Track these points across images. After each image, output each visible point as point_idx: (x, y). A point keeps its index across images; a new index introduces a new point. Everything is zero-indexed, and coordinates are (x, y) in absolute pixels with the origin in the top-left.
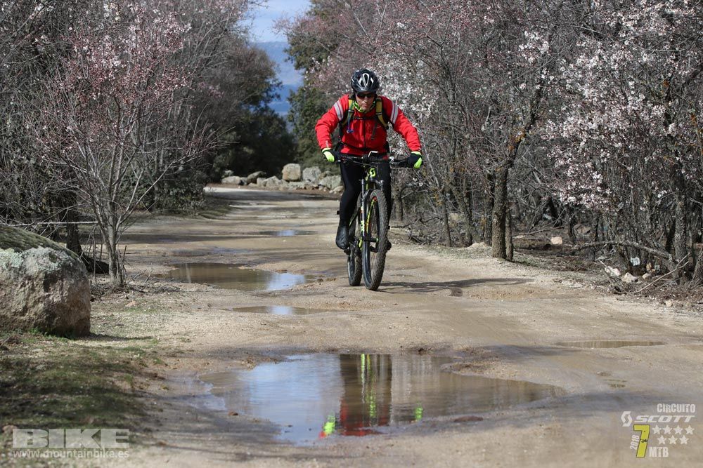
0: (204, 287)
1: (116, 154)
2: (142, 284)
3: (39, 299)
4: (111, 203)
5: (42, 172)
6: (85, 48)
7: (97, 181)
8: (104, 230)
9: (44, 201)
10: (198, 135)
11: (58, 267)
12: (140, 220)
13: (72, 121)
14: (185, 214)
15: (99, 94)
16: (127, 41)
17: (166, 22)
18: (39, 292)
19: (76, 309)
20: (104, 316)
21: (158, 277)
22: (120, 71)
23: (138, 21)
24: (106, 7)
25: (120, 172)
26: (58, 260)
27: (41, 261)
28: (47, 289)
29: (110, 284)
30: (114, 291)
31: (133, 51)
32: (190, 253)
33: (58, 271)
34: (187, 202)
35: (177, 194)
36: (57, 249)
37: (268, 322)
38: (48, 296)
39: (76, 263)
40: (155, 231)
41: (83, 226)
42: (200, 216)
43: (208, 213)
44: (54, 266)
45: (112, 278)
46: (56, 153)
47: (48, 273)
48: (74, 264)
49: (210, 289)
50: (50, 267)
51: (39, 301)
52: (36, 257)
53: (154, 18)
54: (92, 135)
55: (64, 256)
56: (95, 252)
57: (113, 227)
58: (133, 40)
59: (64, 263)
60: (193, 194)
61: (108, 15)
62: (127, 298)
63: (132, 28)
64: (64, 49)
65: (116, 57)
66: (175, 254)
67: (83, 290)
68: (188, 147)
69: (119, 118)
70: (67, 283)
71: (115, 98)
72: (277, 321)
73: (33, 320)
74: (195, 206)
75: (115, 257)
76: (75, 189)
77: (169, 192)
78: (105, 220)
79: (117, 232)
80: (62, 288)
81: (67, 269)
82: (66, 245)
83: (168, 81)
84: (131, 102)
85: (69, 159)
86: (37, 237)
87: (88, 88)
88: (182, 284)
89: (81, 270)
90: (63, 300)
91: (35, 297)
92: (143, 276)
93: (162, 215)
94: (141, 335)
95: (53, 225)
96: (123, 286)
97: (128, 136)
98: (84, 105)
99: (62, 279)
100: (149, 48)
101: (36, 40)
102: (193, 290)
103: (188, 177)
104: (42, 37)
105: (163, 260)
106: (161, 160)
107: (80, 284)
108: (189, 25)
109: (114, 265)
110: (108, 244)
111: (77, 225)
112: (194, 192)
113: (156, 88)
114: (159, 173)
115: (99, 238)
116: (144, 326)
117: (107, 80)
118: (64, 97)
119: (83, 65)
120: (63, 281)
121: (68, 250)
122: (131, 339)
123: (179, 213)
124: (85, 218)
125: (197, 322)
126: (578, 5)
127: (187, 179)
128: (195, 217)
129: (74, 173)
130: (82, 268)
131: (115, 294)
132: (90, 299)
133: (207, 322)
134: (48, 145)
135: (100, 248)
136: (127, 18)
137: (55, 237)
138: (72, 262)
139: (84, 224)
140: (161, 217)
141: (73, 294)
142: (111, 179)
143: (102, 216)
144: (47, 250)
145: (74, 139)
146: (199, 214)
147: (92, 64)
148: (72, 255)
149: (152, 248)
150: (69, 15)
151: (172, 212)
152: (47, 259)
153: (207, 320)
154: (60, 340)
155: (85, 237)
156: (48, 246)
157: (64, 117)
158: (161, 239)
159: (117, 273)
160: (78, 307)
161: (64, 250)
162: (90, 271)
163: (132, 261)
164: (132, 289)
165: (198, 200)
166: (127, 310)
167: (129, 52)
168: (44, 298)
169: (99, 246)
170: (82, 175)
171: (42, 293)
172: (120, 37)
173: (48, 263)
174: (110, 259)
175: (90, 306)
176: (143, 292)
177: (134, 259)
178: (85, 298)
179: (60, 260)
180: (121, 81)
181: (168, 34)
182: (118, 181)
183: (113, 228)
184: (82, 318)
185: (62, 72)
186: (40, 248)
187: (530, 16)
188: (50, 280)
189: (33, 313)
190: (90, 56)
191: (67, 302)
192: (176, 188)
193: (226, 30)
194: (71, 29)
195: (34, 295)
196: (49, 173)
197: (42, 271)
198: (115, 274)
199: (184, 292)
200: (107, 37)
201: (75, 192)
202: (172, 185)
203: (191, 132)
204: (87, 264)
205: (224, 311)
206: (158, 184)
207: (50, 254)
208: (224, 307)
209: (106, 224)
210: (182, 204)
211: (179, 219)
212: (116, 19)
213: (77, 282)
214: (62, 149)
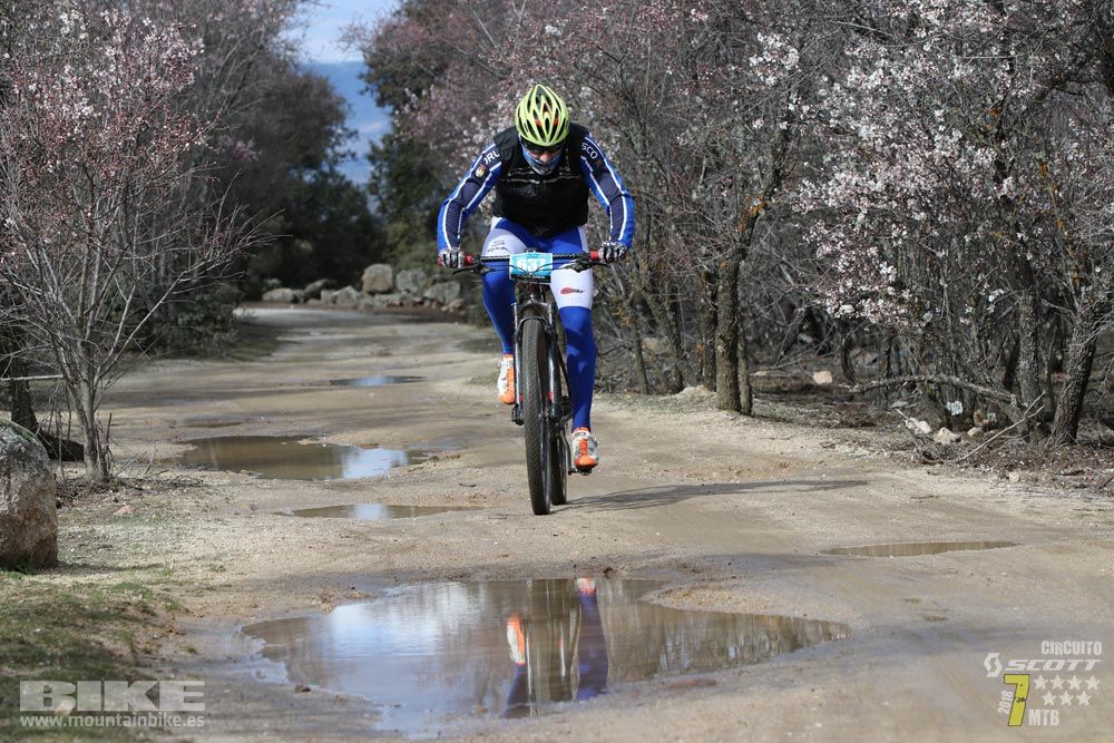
0: (243, 477)
1: (89, 260)
2: (140, 477)
4: (83, 344)
6: (32, 87)
7: (60, 308)
8: (73, 390)
10: (222, 230)
11: (2, 454)
12: (130, 368)
13: (13, 209)
14: (203, 355)
15: (58, 162)
16: (101, 74)
17: (164, 39)
19: (34, 523)
20: (79, 533)
21: (165, 463)
22: (93, 124)
23: (118, 39)
24: (64, 17)
25: (97, 292)
29: (87, 478)
30: (94, 490)
31: (111, 90)
32: (216, 419)
33: (2, 461)
34: (207, 335)
35: (189, 322)
37: (351, 532)
39: (30, 447)
40: (156, 384)
41: (36, 382)
42: (230, 358)
43: (240, 352)
45: (90, 469)
48: (27, 448)
49: (251, 479)
53: (145, 34)
54: (49, 232)
55: (9, 437)
56: (59, 425)
57: (88, 382)
58: (112, 70)
59: (12, 447)
60: (215, 321)
61: (67, 30)
62: (116, 501)
63: (110, 52)
65: (85, 100)
66: (191, 423)
67: (43, 491)
68: (208, 246)
69: (93, 201)
70: (17, 480)
71: (86, 169)
72: (367, 529)
74: (220, 342)
75: (93, 432)
76: (23, 322)
77: (176, 319)
78: (75, 372)
79: (95, 390)
80: (8, 489)
81: (15, 458)
82: (10, 414)
83: (173, 137)
84: (113, 174)
85: (11, 273)
87: (38, 156)
88: (204, 473)
89: (40, 458)
90: (11, 510)
92: (142, 461)
93: (168, 358)
94: (142, 562)
96: (108, 481)
97: (107, 231)
98: (33, 183)
99: (8, 474)
100: (138, 85)
102: (225, 481)
103: (207, 293)
105: (171, 433)
106: (162, 268)
107: (38, 482)
108: (201, 40)
109: (93, 447)
110: (81, 411)
111: (27, 381)
112: (219, 318)
113: (153, 150)
114: (159, 292)
115: (63, 402)
116: (147, 546)
117: (70, 140)
119: (29, 116)
120: (9, 477)
121: (17, 425)
122: (125, 569)
123: (194, 355)
124: (38, 371)
125: (235, 538)
127: (206, 297)
128: (221, 358)
129: (21, 296)
130: (41, 454)
131: (96, 496)
132: (54, 504)
133: (251, 536)
135: (67, 419)
136: (102, 33)
138: (23, 445)
139: (40, 380)
140: (163, 362)
141: (26, 499)
142: (83, 304)
143: (69, 365)
145: (19, 240)
147: (44, 112)
148: (24, 434)
149: (151, 415)
151: (183, 352)
153: (249, 532)
154: (9, 576)
155: (43, 400)
157: (2, 203)
158: (166, 398)
159: (98, 459)
160: (37, 519)
161: (10, 425)
162: (52, 457)
163: (119, 437)
164: (123, 484)
165: (225, 331)
166: (116, 520)
167: (107, 92)
169: (65, 415)
170: (34, 299)
172: (90, 67)
174: (86, 437)
175: (55, 516)
176: (141, 489)
177: (124, 433)
178: (50, 501)
179: (4, 442)
180: (95, 139)
181: (170, 59)
182: (94, 307)
183: (89, 384)
184: (45, 537)
187: (767, 8)
190: (41, 101)
191: (19, 512)
192: (188, 313)
193: (262, 47)
194: (7, 56)
198: (94, 460)
199: (207, 486)
201: (23, 327)
202: (181, 307)
203: (212, 221)
204: (47, 447)
205: (279, 517)
206: (158, 309)
208: (281, 510)
209: (77, 379)
210: (198, 339)
211: (194, 365)
212: (82, 37)
213: (33, 478)
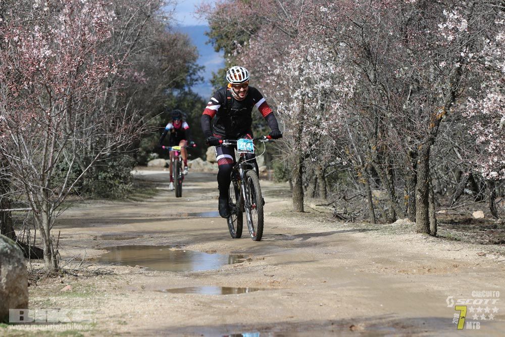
0: (136, 269)
1: (48, 141)
2: (76, 269)
4: (44, 190)
6: (16, 39)
7: (30, 168)
8: (38, 217)
10: (127, 123)
12: (71, 204)
13: (4, 110)
14: (114, 198)
15: (30, 83)
16: (56, 31)
17: (93, 11)
19: (15, 295)
20: (41, 301)
21: (91, 261)
22: (50, 60)
23: (66, 10)
25: (52, 160)
29: (45, 268)
30: (49, 276)
31: (62, 41)
32: (120, 235)
34: (115, 185)
35: (105, 178)
37: (201, 302)
39: (13, 250)
40: (88, 214)
41: (16, 212)
42: (129, 200)
43: (134, 196)
45: (47, 263)
48: (11, 251)
49: (141, 271)
53: (82, 8)
54: (24, 124)
56: (29, 237)
57: (47, 212)
58: (63, 29)
59: (2, 250)
60: (121, 178)
61: (37, 6)
62: (62, 282)
63: (62, 18)
65: (47, 47)
68: (118, 134)
69: (51, 106)
70: (5, 269)
71: (47, 87)
72: (210, 301)
74: (123, 190)
75: (49, 242)
76: (9, 177)
77: (98, 176)
78: (39, 206)
79: (50, 218)
81: (5, 256)
83: (98, 69)
84: (63, 90)
87: (19, 79)
88: (114, 267)
90: (1, 287)
92: (77, 259)
93: (92, 199)
96: (57, 271)
97: (58, 124)
98: (16, 95)
100: (78, 38)
102: (127, 271)
103: (115, 161)
105: (94, 243)
106: (89, 146)
107: (18, 271)
108: (113, 12)
109: (49, 251)
110: (42, 229)
111: (10, 211)
112: (122, 176)
113: (87, 76)
114: (87, 160)
115: (32, 223)
117: (38, 70)
119: (14, 56)
120: (1, 268)
121: (5, 237)
123: (108, 197)
124: (16, 206)
125: (132, 305)
127: (115, 164)
128: (123, 200)
129: (8, 162)
130: (20, 255)
131: (50, 279)
132: (27, 285)
133: (142, 304)
135: (34, 234)
136: (57, 7)
138: (9, 249)
139: (18, 211)
140: (89, 201)
141: (10, 280)
142: (44, 166)
143: (35, 202)
145: (7, 128)
146: (127, 197)
147: (22, 54)
148: (10, 242)
149: (83, 232)
151: (101, 195)
153: (141, 302)
155: (19, 223)
158: (91, 222)
159: (52, 258)
160: (16, 293)
161: (1, 237)
162: (26, 256)
163: (64, 245)
164: (66, 273)
165: (126, 184)
166: (62, 294)
167: (59, 42)
169: (32, 232)
170: (15, 163)
172: (50, 27)
174: (45, 245)
175: (27, 290)
176: (77, 276)
177: (67, 243)
178: (23, 283)
180: (52, 70)
181: (97, 23)
182: (51, 169)
183: (47, 214)
184: (20, 303)
190: (21, 47)
191: (6, 288)
192: (104, 172)
193: (149, 16)
194: (1, 20)
198: (50, 259)
199: (116, 274)
201: (8, 179)
202: (100, 169)
203: (121, 119)
204: (22, 250)
205: (158, 293)
206: (88, 171)
208: (159, 288)
209: (40, 210)
210: (111, 188)
211: (108, 203)
212: (45, 9)
213: (15, 268)
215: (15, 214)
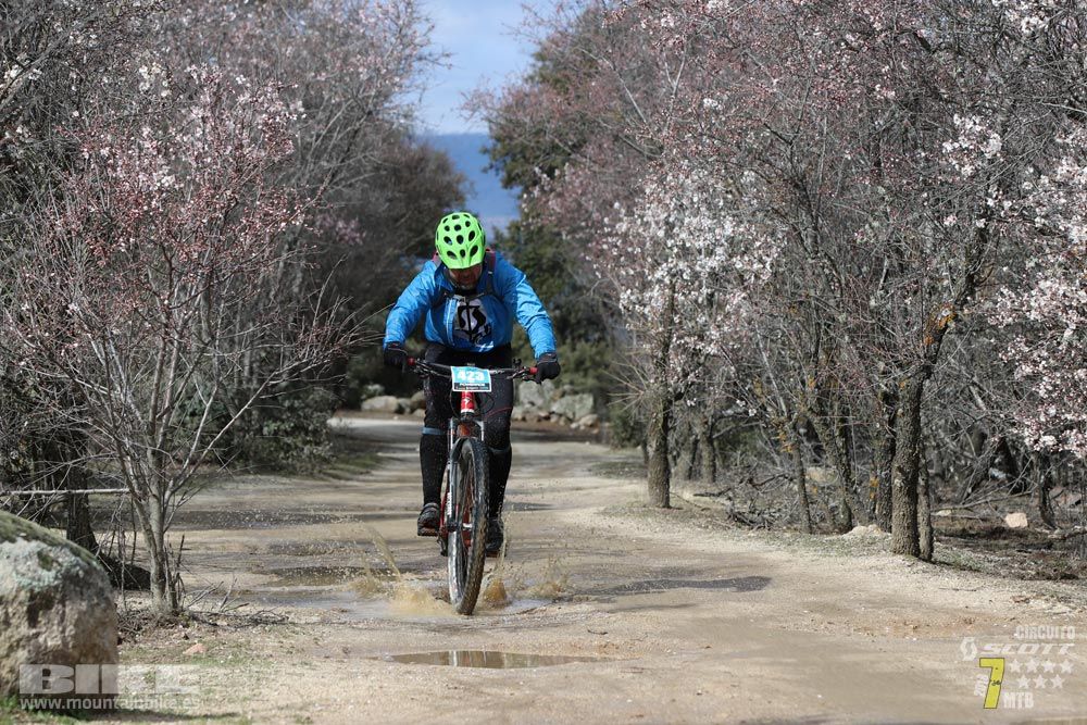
1: (164, 356)
2: (215, 611)
3: (19, 641)
4: (154, 453)
5: (19, 394)
6: (105, 152)
7: (128, 410)
8: (141, 506)
9: (23, 448)
10: (321, 324)
11: (56, 578)
12: (207, 482)
13: (78, 293)
14: (291, 472)
15: (131, 240)
16: (185, 139)
17: (260, 100)
18: (17, 627)
19: (91, 660)
21: (246, 595)
22: (173, 197)
23: (206, 98)
24: (143, 70)
25: (172, 394)
26: (55, 564)
27: (22, 568)
28: (33, 622)
29: (153, 610)
30: (160, 624)
31: (197, 158)
32: (304, 547)
33: (56, 587)
34: (296, 447)
35: (276, 433)
36: (53, 543)
37: (460, 682)
38: (37, 635)
39: (89, 571)
40: (234, 504)
41: (97, 496)
42: (322, 475)
43: (335, 469)
44: (48, 577)
45: (157, 599)
46: (47, 356)
47: (37, 590)
48: (86, 572)
50: (39, 580)
51: (18, 646)
52: (12, 558)
53: (238, 94)
54: (117, 322)
55: (66, 559)
56: (121, 547)
57: (158, 498)
58: (198, 135)
59: (68, 571)
60: (307, 432)
61: (147, 86)
62: (186, 637)
63: (197, 113)
64: (60, 152)
65: (166, 169)
66: (276, 549)
67: (104, 623)
68: (303, 344)
69: (171, 287)
70: (73, 610)
71: (164, 248)
72: (477, 679)
73: (7, 682)
74: (311, 456)
75: (162, 557)
76: (84, 426)
77: (261, 429)
78: (143, 486)
79: (165, 509)
80: (62, 619)
81: (73, 583)
82: (65, 533)
83: (266, 214)
84: (195, 255)
85: (72, 367)
86: (14, 521)
87: (108, 232)
88: (290, 609)
89: (100, 584)
90: (65, 644)
91: (10, 638)
92: (216, 592)
93: (248, 472)
94: (215, 710)
95: (39, 495)
96: (177, 614)
97: (185, 323)
98: (102, 263)
99: (62, 602)
100: (228, 152)
101: (7, 135)
102: (314, 619)
103: (298, 398)
104: (19, 130)
105: (250, 559)
106: (247, 368)
107: (98, 612)
108: (300, 103)
109: (161, 574)
110: (149, 531)
111: (87, 494)
112: (311, 428)
113: (243, 229)
114: (242, 396)
115: (128, 520)
116: (221, 692)
117: (146, 214)
118: (63, 247)
119: (100, 186)
120: (64, 606)
121: (75, 545)
122: (195, 717)
123: (280, 470)
124: (98, 485)
125: (324, 685)
126: (1058, 63)
127: (296, 404)
128: (311, 476)
129: (83, 396)
130: (102, 580)
131: (163, 631)
132: (116, 640)
133: (343, 683)
134: (32, 340)
135: (132, 540)
136: (186, 91)
137: (44, 519)
138: (82, 568)
139: (101, 493)
140: (244, 477)
141: (83, 631)
142: (155, 407)
143: (136, 478)
144: (34, 545)
145: (83, 328)
146: (320, 472)
147: (117, 181)
148: (83, 555)
149: (230, 539)
150: (70, 87)
151: (268, 466)
152: (34, 563)
153: (341, 679)
154: (59, 721)
155: (104, 518)
156: (37, 538)
157: (64, 286)
159: (167, 588)
160: (94, 656)
161: (67, 545)
162: (114, 584)
163: (194, 564)
164: (195, 618)
165: (318, 444)
166: (185, 660)
167: (191, 160)
168: (29, 639)
169: (129, 536)
170: (98, 399)
171: (25, 630)
172: (172, 131)
173: (35, 571)
174: (153, 562)
175: (116, 652)
176: (215, 625)
177: (197, 559)
178: (110, 635)
179: (60, 565)
180: (175, 215)
181: (266, 124)
182: (168, 411)
183: (159, 500)
185: (60, 197)
186: (21, 542)
187: (965, 86)
188: (39, 605)
189: (7, 669)
190: (114, 168)
191: (74, 647)
192: (275, 421)
193: (370, 113)
194: (76, 114)
195: (8, 633)
196: (33, 393)
197: (23, 587)
198: (162, 590)
199: (293, 624)
200: (146, 131)
201: (84, 431)
202: (267, 414)
203: (310, 315)
204: (108, 572)
205: (376, 662)
206: (242, 417)
207: (40, 554)
208: (377, 654)
209: (145, 494)
210: (287, 452)
211: (280, 482)
212: (164, 94)
213: (92, 607)
214: (59, 347)
215: (96, 500)
